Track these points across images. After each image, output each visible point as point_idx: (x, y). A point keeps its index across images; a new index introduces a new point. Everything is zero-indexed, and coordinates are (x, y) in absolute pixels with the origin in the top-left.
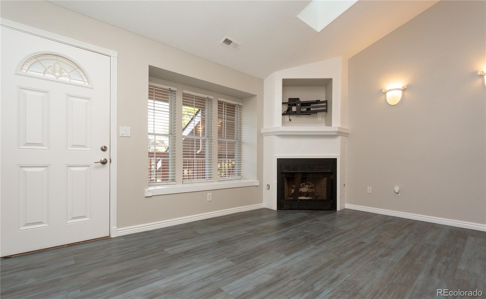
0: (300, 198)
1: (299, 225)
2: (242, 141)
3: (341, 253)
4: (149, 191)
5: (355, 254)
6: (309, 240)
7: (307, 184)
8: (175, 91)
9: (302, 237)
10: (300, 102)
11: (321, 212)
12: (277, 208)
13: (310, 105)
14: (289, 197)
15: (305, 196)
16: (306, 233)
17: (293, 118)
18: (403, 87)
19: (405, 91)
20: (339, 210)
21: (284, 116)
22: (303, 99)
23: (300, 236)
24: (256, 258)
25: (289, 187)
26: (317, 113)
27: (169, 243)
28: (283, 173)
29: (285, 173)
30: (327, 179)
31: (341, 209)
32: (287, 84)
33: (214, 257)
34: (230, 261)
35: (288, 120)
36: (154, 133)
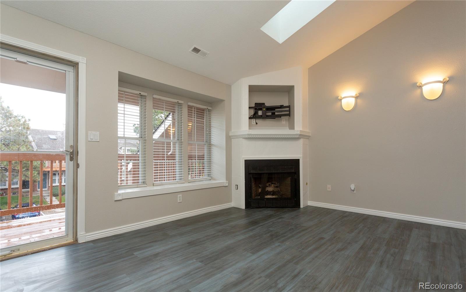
0: (266, 197)
1: (264, 223)
2: (212, 143)
3: (303, 249)
4: (120, 195)
5: (316, 249)
6: (274, 237)
7: (272, 184)
8: (145, 96)
9: (268, 235)
10: (265, 107)
11: (286, 209)
12: (245, 207)
13: (275, 110)
14: (256, 196)
15: (271, 195)
16: (272, 231)
17: (259, 121)
18: (356, 94)
19: (357, 98)
20: (302, 207)
21: (250, 120)
22: (268, 104)
23: (265, 234)
24: (224, 258)
25: (256, 186)
26: (281, 117)
27: (139, 246)
28: (251, 174)
29: (253, 174)
30: (291, 178)
31: (304, 206)
32: (253, 90)
33: (184, 259)
34: (199, 262)
35: (255, 123)
36: (124, 137)
